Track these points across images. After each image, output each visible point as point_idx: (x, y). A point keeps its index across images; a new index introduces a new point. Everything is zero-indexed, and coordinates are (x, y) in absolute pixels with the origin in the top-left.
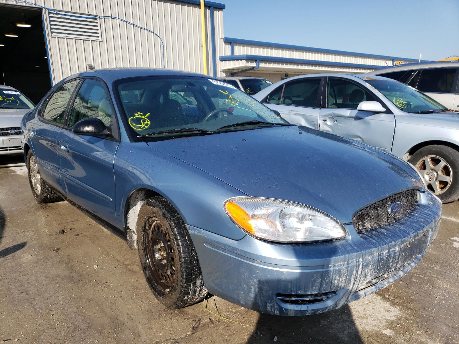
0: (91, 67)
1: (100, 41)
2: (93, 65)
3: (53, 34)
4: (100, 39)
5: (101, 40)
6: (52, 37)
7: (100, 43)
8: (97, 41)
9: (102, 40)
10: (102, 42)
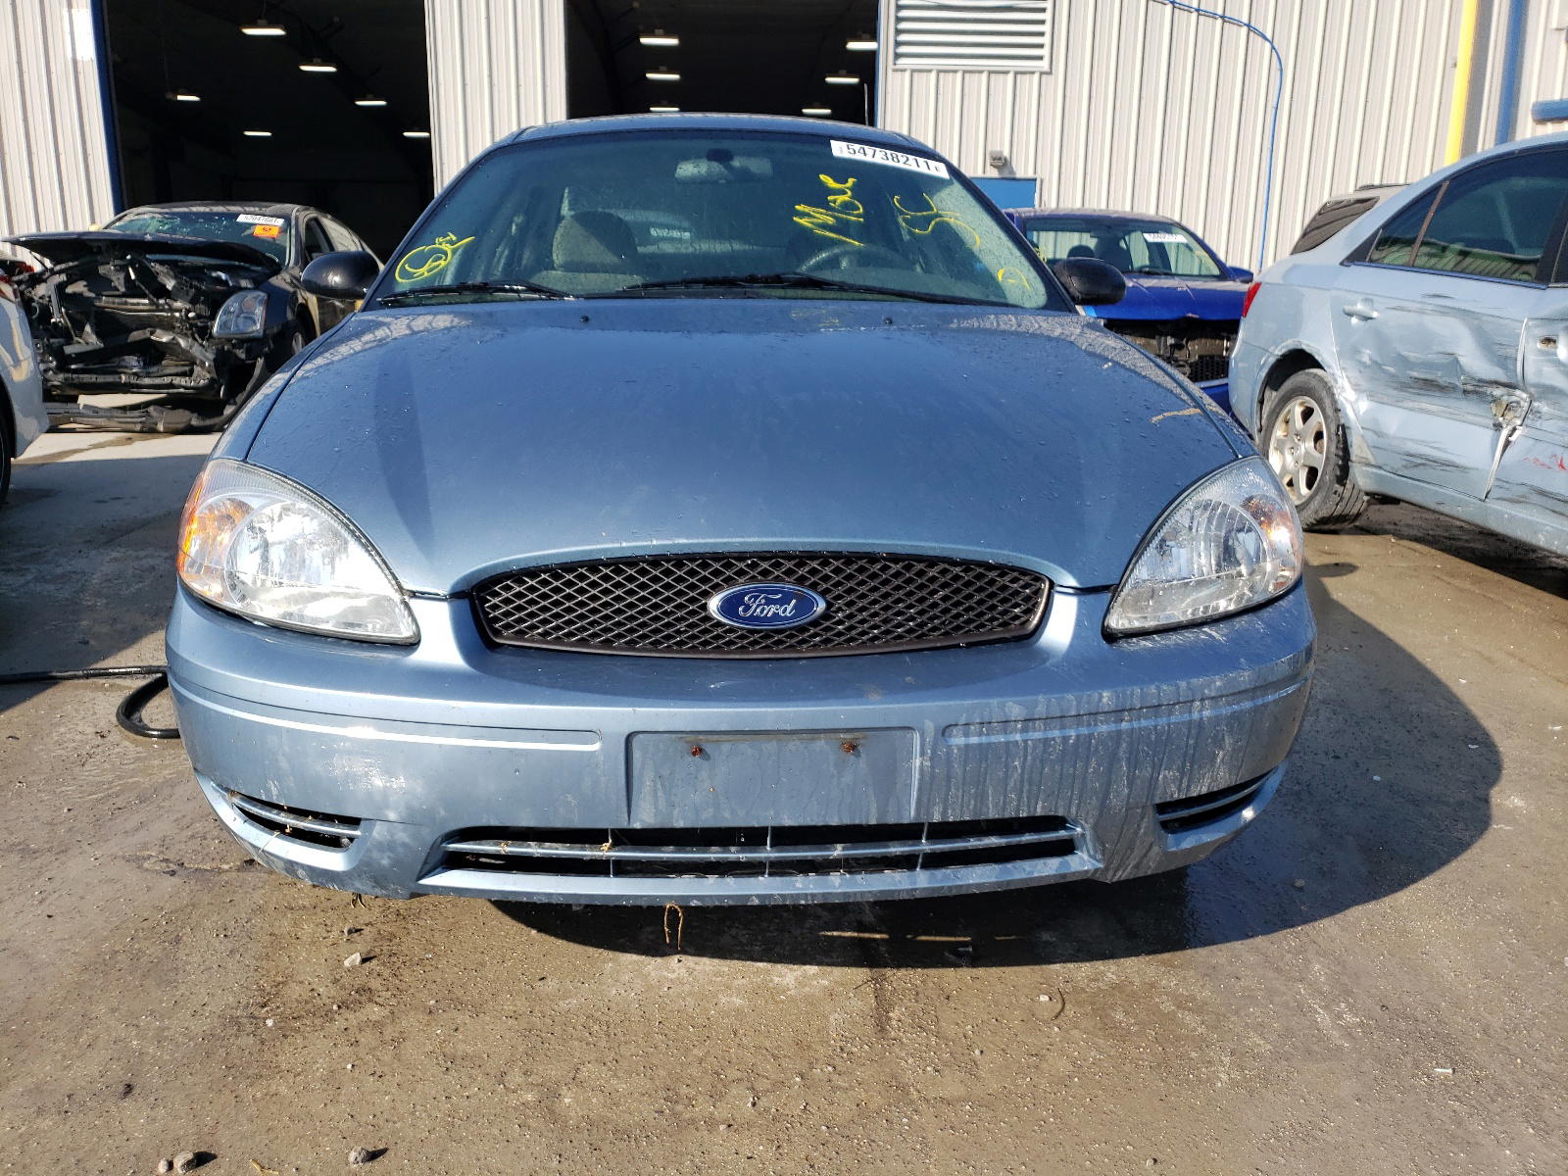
0: (1001, 162)
1: (1042, 73)
2: (1006, 153)
3: (902, 61)
4: (1044, 65)
5: (1046, 68)
6: (895, 70)
7: (1044, 77)
8: (1033, 73)
9: (1051, 68)
10: (1050, 73)
